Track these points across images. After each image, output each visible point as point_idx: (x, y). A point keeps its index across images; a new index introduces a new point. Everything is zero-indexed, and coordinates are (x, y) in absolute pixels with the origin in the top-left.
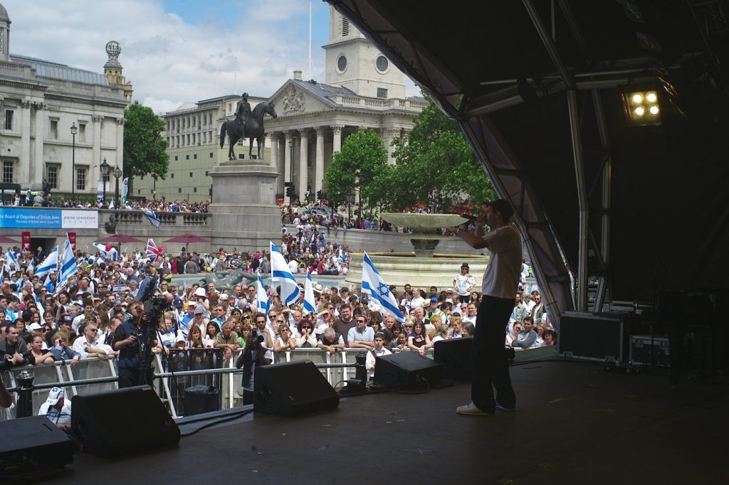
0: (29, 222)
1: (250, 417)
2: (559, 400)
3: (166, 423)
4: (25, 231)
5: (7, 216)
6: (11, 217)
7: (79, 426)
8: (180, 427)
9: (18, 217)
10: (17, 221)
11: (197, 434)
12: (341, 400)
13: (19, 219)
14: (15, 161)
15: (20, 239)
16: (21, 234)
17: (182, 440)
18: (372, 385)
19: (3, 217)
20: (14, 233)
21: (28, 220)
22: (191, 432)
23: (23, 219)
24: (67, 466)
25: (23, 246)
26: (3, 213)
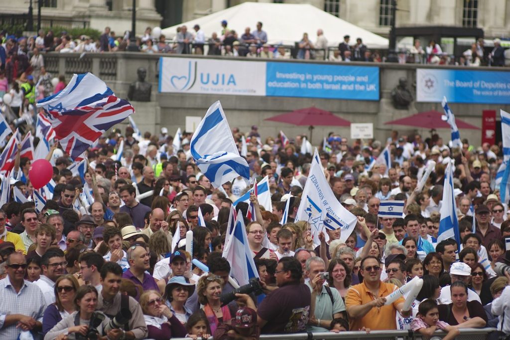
0: (496, 93)
4: (487, 108)
5: (459, 84)
6: (465, 85)
9: (477, 84)
10: (476, 92)
13: (479, 89)
15: (478, 123)
16: (481, 113)
19: (452, 84)
20: (470, 113)
21: (493, 90)
23: (486, 89)
25: (484, 134)
26: (456, 78)
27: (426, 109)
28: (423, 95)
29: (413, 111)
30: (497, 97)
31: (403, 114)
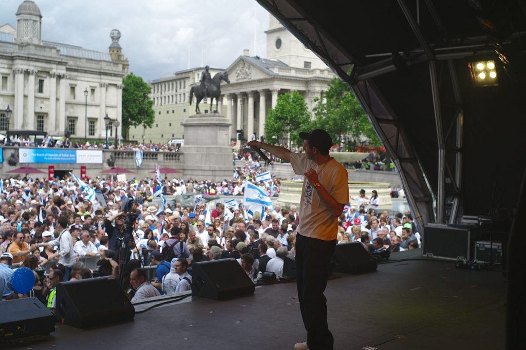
0: (54, 158)
1: (189, 299)
2: (419, 288)
3: (124, 303)
4: (50, 165)
5: (38, 155)
6: (41, 155)
7: (61, 305)
8: (134, 306)
9: (46, 155)
11: (148, 312)
12: (256, 287)
13: (47, 157)
15: (47, 171)
16: (48, 167)
17: (136, 316)
18: (281, 277)
19: (35, 155)
20: (43, 167)
21: (53, 157)
22: (143, 310)
23: (49, 157)
25: (49, 176)
26: (36, 153)
27: (23, 166)
28: (22, 159)
29: (18, 167)
30: (55, 160)
31: (14, 168)
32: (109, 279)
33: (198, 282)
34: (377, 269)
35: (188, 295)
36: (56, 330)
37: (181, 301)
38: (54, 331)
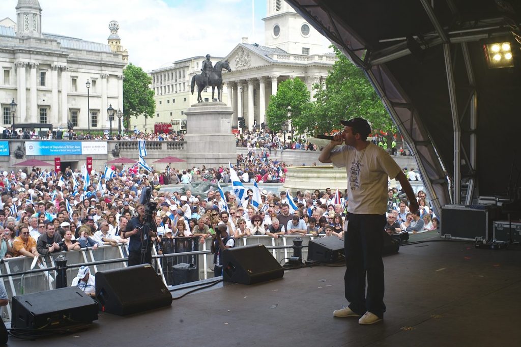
0: (59, 151)
1: (221, 285)
2: (443, 269)
3: (162, 290)
4: (56, 157)
5: (43, 147)
6: (46, 147)
7: (101, 294)
8: (171, 293)
9: (51, 147)
10: (51, 150)
11: (183, 298)
12: (285, 272)
13: (52, 149)
14: (48, 108)
15: (53, 163)
16: (54, 159)
17: (174, 303)
18: (307, 261)
19: (41, 147)
20: (49, 159)
21: (58, 149)
22: (179, 296)
23: (55, 149)
24: (94, 321)
25: (56, 167)
26: (41, 145)
27: (30, 158)
28: (29, 152)
29: (25, 159)
31: (20, 161)
32: (145, 267)
33: (229, 268)
34: (399, 252)
35: (220, 281)
36: (99, 318)
37: (213, 287)
38: (97, 319)
